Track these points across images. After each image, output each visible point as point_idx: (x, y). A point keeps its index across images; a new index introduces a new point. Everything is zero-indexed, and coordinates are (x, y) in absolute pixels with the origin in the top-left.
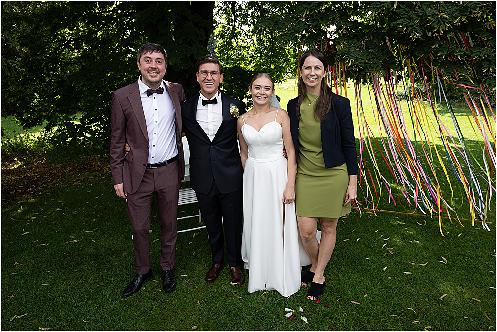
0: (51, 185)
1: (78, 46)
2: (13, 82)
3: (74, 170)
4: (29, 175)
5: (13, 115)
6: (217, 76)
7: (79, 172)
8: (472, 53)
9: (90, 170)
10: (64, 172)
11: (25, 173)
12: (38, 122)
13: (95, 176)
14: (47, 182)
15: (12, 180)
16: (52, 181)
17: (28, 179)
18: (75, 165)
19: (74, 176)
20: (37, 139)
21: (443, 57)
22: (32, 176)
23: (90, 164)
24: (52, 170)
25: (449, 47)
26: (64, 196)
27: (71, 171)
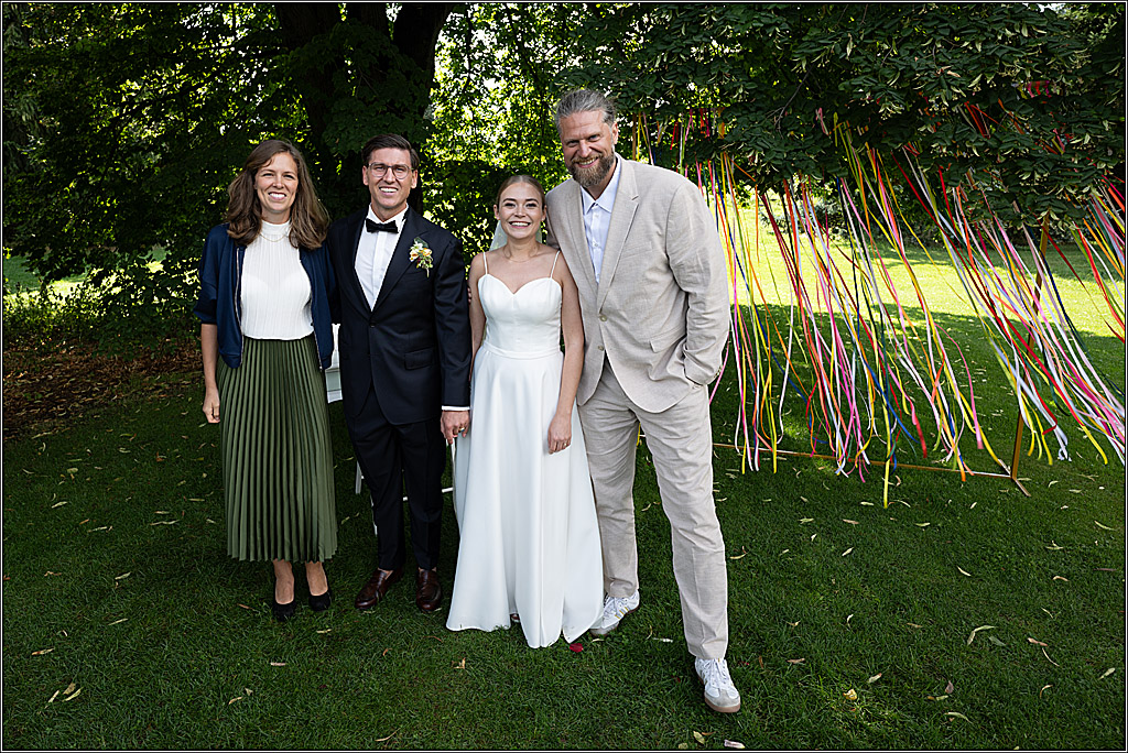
0: (100, 399)
1: (157, 116)
2: (24, 186)
3: (147, 366)
4: (51, 377)
5: (23, 255)
6: (405, 174)
7: (157, 371)
8: (1000, 143)
9: (181, 367)
10: (127, 371)
11: (41, 372)
12: (73, 268)
13: (193, 379)
14: (92, 392)
15: (16, 387)
16: (102, 389)
17: (50, 386)
18: (149, 357)
19: (147, 379)
20: (63, 303)
21: (944, 150)
22: (60, 378)
23: (180, 356)
24: (100, 366)
25: (955, 130)
26: (132, 423)
27: (142, 369)
